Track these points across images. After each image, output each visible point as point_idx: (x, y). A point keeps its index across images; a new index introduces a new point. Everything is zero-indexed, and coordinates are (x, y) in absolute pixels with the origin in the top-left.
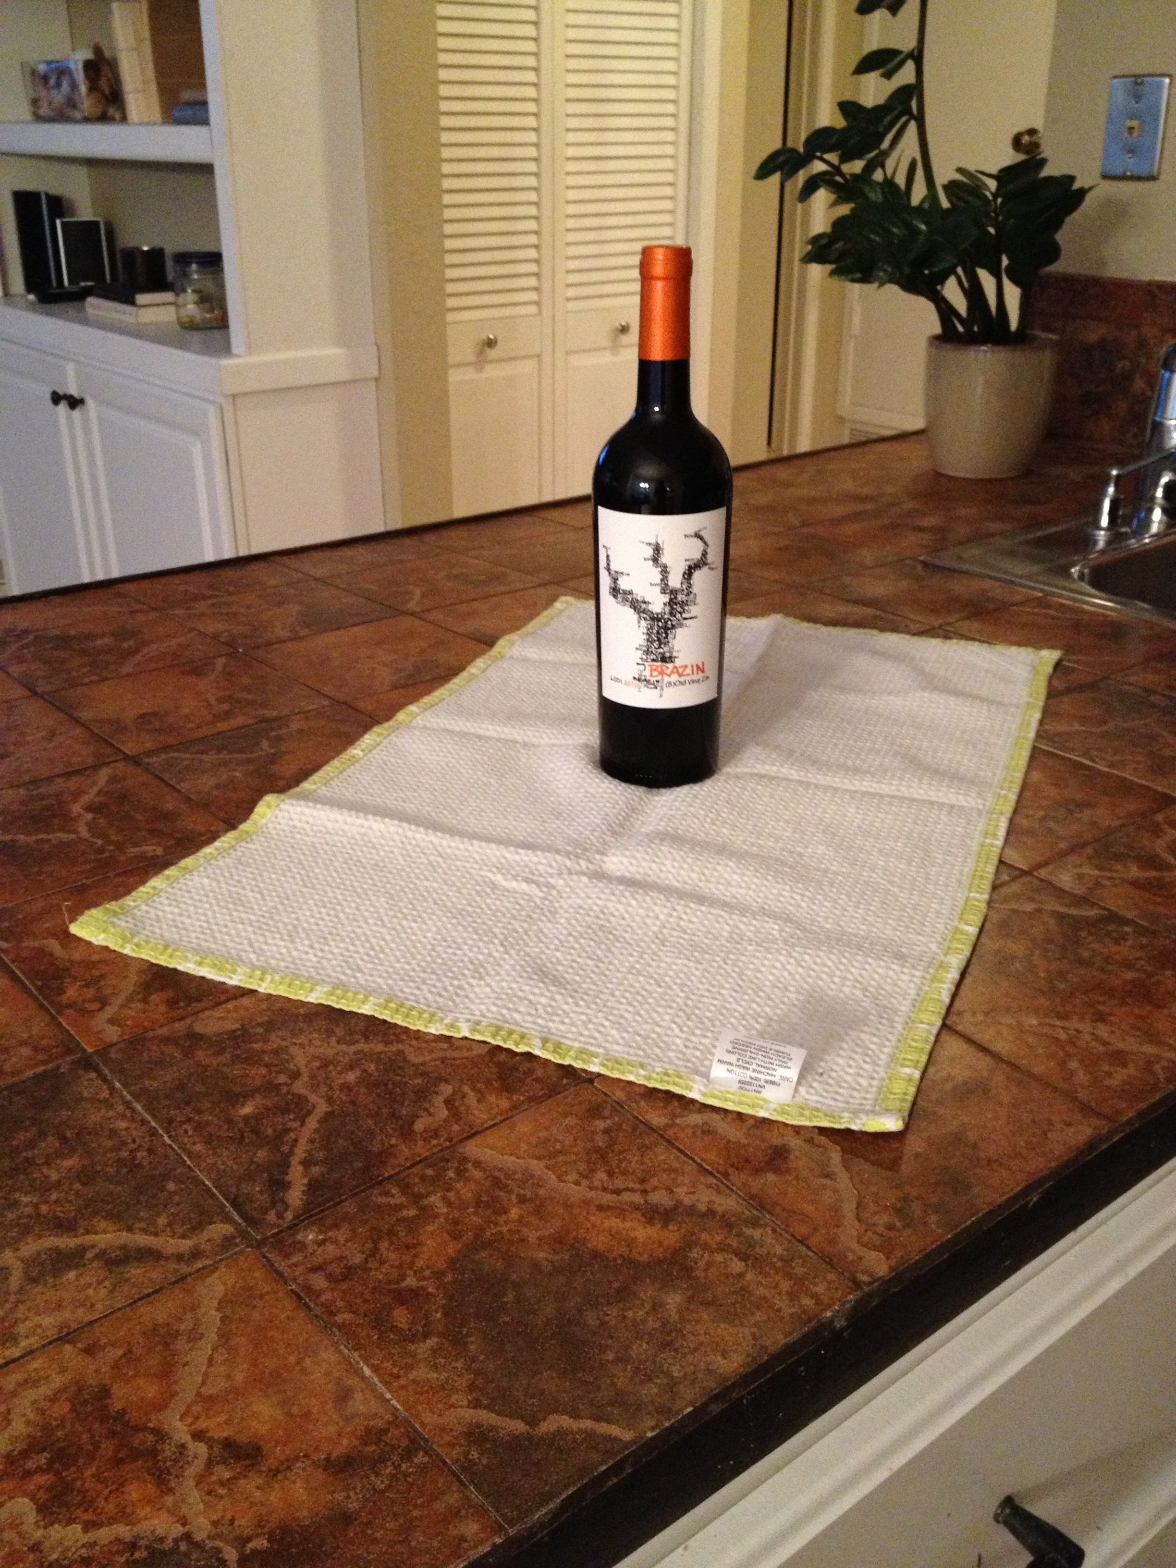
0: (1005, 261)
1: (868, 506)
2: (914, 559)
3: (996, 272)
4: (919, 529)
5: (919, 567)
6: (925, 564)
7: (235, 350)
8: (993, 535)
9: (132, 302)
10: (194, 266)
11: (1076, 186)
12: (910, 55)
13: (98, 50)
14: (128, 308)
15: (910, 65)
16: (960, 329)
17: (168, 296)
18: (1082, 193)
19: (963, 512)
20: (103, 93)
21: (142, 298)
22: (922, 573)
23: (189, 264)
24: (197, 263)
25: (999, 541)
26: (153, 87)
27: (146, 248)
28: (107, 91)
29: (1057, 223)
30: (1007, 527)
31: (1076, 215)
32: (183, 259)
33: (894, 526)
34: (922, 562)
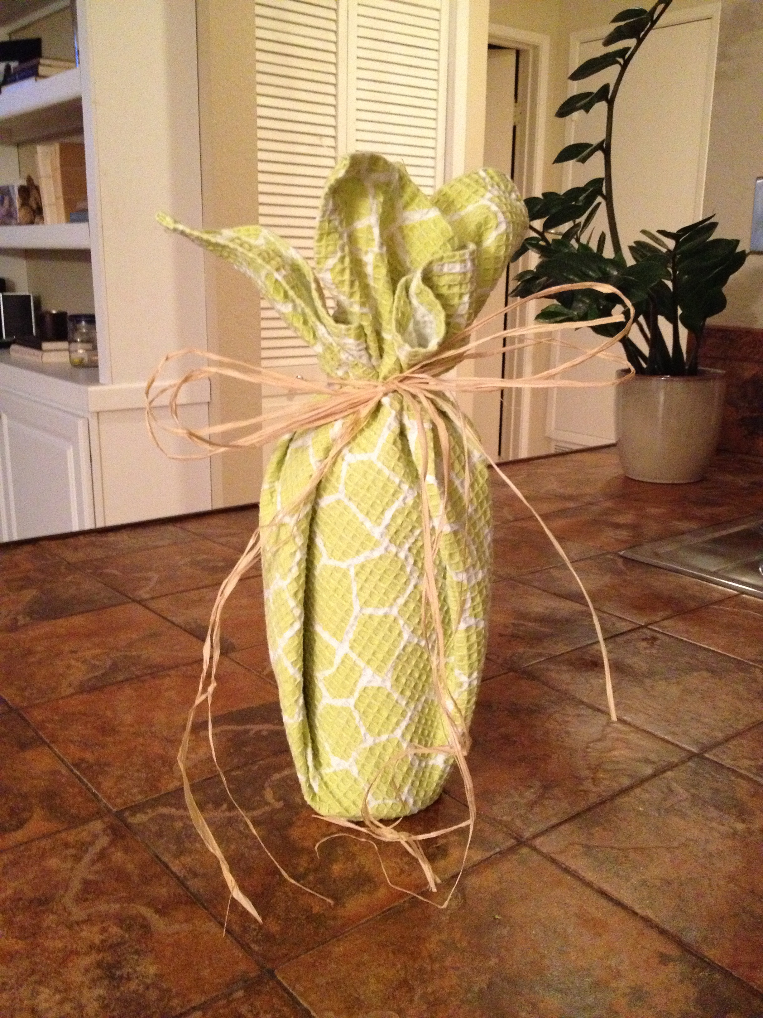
0: (680, 312)
1: (572, 505)
2: (615, 553)
3: (672, 319)
4: (617, 526)
5: (620, 562)
6: (625, 559)
7: (101, 381)
8: (683, 533)
9: (39, 348)
10: (83, 323)
11: (739, 250)
12: (599, 147)
13: (30, 180)
14: (36, 352)
15: (599, 156)
16: (644, 365)
17: (63, 345)
18: (743, 256)
19: (653, 511)
20: (31, 207)
21: (46, 345)
22: (623, 568)
23: (79, 322)
24: (86, 321)
25: (688, 539)
26: (61, 201)
27: (54, 312)
28: (34, 206)
29: (723, 280)
30: (693, 525)
31: (737, 274)
32: (77, 318)
33: (595, 522)
34: (621, 556)
